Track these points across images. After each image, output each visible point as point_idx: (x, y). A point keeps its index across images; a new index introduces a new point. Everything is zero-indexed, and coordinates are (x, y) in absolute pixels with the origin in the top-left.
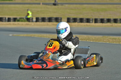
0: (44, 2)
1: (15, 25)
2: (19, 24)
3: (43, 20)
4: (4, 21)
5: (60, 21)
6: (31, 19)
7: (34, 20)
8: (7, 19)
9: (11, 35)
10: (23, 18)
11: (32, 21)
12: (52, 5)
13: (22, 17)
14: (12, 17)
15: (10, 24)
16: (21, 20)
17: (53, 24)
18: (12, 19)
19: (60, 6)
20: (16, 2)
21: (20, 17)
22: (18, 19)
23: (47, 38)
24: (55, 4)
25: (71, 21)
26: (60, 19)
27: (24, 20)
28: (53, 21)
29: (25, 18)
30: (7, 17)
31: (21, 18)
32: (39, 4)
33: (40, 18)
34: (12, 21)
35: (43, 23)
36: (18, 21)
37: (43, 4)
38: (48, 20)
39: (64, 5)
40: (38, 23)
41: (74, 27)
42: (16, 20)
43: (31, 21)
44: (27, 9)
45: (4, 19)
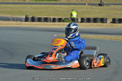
0: (90, 3)
1: (60, 25)
2: (64, 24)
3: (89, 20)
4: (49, 21)
5: (105, 21)
6: (76, 19)
7: (80, 20)
8: (52, 19)
9: (55, 35)
10: (68, 19)
11: (78, 22)
12: (98, 5)
13: (67, 17)
14: (57, 17)
15: (55, 25)
16: (66, 20)
17: (98, 25)
18: (57, 19)
19: (105, 7)
20: (62, 2)
21: (65, 17)
22: (63, 19)
23: (92, 38)
24: (100, 5)
25: (117, 22)
26: (105, 19)
27: (70, 21)
28: (98, 21)
29: (70, 19)
30: (52, 17)
31: (66, 19)
32: (85, 4)
33: (85, 19)
34: (57, 21)
35: (88, 24)
36: (63, 21)
37: (89, 4)
38: (93, 21)
39: (110, 5)
40: (83, 24)
41: (119, 27)
42: (61, 21)
43: (76, 21)
44: (72, 9)
45: (49, 19)
